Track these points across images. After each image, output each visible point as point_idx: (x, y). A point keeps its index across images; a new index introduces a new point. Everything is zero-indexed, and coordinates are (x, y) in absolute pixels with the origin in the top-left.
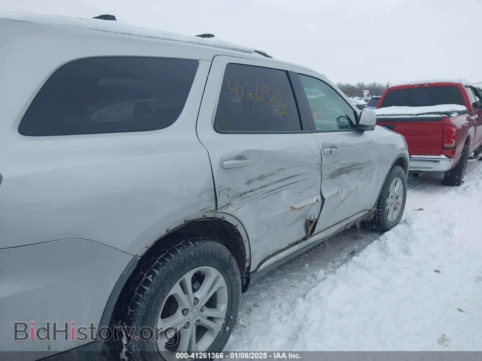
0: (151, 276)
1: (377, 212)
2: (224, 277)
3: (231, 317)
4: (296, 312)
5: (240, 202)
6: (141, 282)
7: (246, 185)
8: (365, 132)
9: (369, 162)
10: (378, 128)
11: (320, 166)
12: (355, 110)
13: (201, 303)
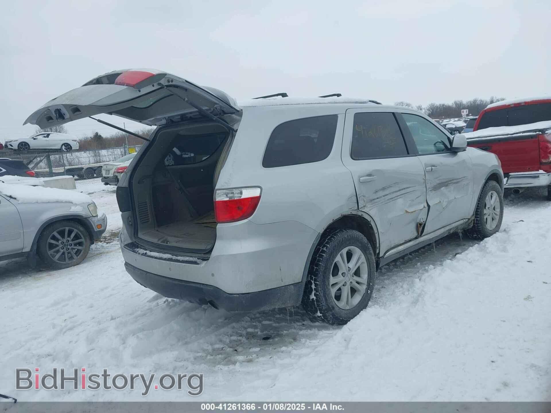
0: (325, 248)
1: (476, 221)
2: (365, 256)
3: (371, 284)
4: (415, 288)
5: (372, 206)
6: (320, 252)
7: (374, 194)
8: (458, 153)
9: (464, 177)
10: (469, 148)
11: (424, 181)
12: (449, 136)
13: (352, 270)
